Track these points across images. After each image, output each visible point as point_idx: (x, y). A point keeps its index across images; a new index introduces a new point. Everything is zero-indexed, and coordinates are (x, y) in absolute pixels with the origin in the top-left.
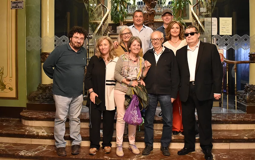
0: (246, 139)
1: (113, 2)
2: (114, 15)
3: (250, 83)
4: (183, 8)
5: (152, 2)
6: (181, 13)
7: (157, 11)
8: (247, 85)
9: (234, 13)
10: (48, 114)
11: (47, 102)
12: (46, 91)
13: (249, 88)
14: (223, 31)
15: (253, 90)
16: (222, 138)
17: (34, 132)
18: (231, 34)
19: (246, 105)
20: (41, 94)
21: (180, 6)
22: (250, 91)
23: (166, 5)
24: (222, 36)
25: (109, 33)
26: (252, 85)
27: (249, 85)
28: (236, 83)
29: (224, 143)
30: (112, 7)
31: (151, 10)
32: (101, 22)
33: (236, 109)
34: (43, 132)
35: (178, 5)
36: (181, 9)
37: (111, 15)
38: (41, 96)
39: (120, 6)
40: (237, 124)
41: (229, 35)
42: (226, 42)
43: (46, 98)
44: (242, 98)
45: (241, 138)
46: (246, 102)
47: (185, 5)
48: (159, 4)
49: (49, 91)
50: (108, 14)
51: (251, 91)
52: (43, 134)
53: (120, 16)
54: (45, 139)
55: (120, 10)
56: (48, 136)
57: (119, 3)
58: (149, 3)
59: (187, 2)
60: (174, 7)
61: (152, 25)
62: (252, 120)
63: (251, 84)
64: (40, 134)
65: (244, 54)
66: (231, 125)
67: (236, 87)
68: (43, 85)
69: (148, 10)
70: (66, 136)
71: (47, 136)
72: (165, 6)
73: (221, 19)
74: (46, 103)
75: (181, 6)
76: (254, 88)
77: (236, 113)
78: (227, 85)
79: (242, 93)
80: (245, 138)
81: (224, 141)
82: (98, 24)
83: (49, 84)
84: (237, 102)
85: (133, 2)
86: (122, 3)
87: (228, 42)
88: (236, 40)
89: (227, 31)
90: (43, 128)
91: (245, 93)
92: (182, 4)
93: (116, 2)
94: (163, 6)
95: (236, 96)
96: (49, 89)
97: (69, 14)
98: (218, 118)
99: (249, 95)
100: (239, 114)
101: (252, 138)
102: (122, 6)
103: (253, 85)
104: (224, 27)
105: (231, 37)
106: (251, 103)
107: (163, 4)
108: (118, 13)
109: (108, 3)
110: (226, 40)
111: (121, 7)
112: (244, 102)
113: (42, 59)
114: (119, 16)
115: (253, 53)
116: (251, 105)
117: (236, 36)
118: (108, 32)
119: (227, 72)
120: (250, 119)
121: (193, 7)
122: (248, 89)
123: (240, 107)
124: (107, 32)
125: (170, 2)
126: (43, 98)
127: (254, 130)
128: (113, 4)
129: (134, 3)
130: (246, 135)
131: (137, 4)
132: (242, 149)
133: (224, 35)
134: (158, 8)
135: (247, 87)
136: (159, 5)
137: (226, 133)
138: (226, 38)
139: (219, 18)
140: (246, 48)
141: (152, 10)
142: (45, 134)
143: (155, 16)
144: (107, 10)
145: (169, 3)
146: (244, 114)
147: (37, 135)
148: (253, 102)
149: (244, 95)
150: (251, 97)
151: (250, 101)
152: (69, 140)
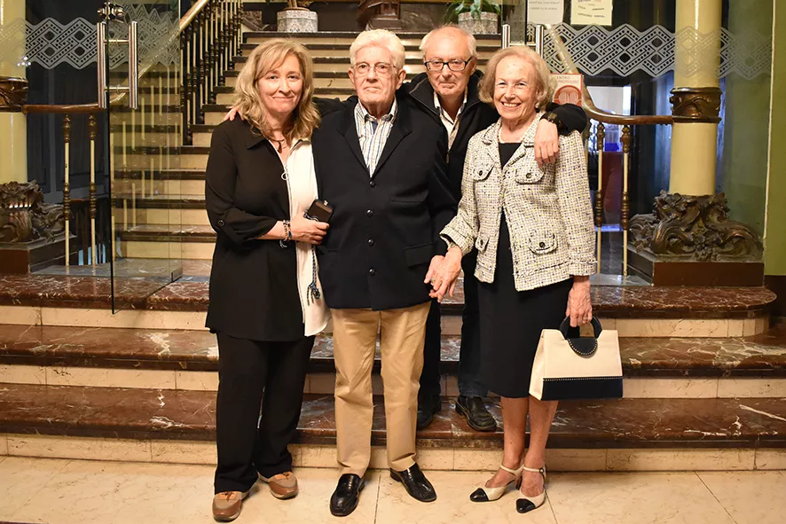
0: (637, 365)
3: (673, 190)
8: (664, 195)
13: (666, 203)
14: (583, 11)
15: (678, 211)
19: (654, 260)
22: (669, 215)
24: (578, 27)
26: (677, 194)
27: (668, 195)
28: (625, 190)
33: (625, 274)
40: (616, 318)
41: (604, 27)
42: (593, 47)
44: (644, 237)
46: (657, 249)
51: (674, 215)
62: (665, 306)
63: (674, 193)
67: (627, 202)
76: (683, 205)
78: (599, 196)
79: (646, 223)
80: (633, 362)
84: (628, 251)
87: (599, 50)
88: (625, 42)
91: (655, 222)
95: (626, 232)
99: (662, 227)
100: (630, 288)
101: (657, 362)
103: (681, 194)
105: (609, 34)
106: (671, 254)
110: (593, 41)
112: (649, 250)
115: (683, 90)
116: (668, 261)
117: (624, 29)
122: (665, 207)
127: (670, 338)
130: (639, 354)
133: (586, 26)
135: (662, 200)
138: (593, 35)
146: (645, 288)
148: (675, 249)
149: (651, 229)
150: (671, 232)
151: (668, 247)
152: (47, 365)
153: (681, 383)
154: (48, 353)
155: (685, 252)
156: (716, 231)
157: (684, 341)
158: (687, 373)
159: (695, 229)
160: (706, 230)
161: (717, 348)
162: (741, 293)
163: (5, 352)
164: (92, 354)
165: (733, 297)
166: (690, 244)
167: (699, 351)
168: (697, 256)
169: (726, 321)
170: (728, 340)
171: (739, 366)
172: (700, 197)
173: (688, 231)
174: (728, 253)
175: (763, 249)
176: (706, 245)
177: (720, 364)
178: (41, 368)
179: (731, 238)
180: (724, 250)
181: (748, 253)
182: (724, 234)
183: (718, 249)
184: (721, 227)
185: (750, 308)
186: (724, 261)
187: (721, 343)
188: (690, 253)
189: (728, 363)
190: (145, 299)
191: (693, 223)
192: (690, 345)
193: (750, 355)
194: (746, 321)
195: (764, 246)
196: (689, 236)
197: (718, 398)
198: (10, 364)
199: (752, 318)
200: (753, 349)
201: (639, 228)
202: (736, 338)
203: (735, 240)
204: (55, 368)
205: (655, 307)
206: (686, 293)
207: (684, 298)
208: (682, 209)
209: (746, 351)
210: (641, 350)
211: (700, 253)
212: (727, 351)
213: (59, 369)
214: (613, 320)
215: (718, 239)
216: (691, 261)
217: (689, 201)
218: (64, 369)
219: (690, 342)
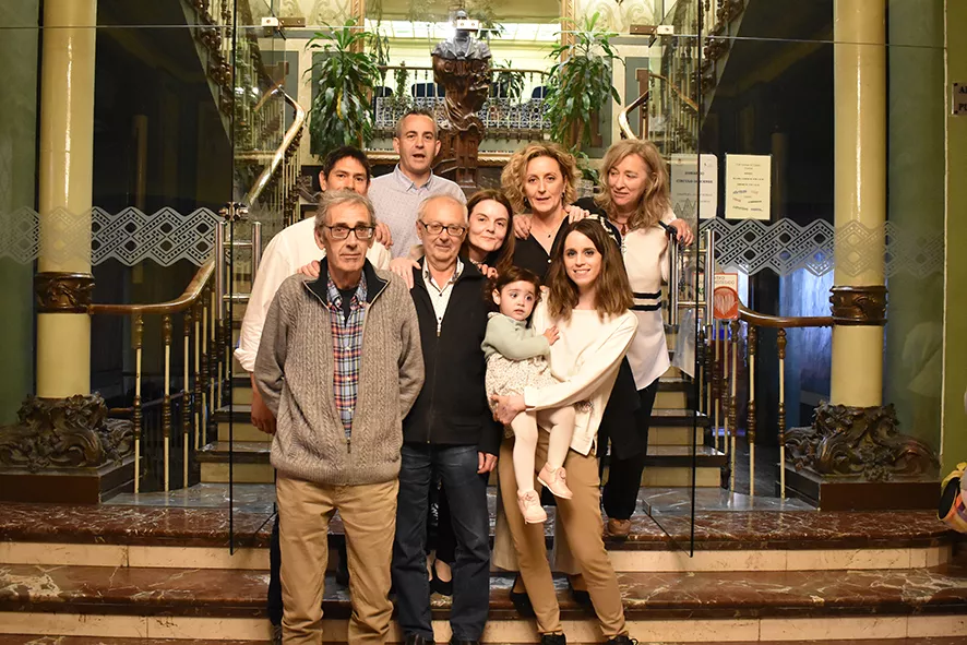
0: (819, 603)
1: (321, 81)
2: (324, 132)
3: (835, 400)
4: (588, 115)
5: (472, 88)
6: (581, 133)
7: (488, 121)
8: (825, 408)
9: (778, 139)
10: (61, 515)
11: (58, 470)
12: (56, 423)
13: (829, 415)
14: (738, 204)
15: (844, 425)
16: (733, 599)
17: (7, 584)
18: (768, 218)
19: (820, 482)
20: (34, 436)
21: (579, 105)
22: (833, 429)
23: (523, 102)
24: (733, 222)
25: (302, 202)
26: (841, 406)
27: (830, 407)
28: (782, 400)
29: (738, 618)
30: (317, 100)
31: (466, 117)
32: (271, 160)
33: (783, 497)
34: (44, 587)
35: (570, 102)
36: (582, 119)
37: (312, 132)
38: (36, 444)
39: (345, 99)
40: (787, 549)
41: (761, 221)
42: (750, 244)
43: (57, 454)
44: (803, 454)
45: (802, 600)
46: (821, 468)
47: (598, 104)
48: (495, 95)
49: (66, 423)
50: (301, 129)
51: (838, 429)
52: (45, 593)
53: (347, 139)
54: (54, 613)
55: (349, 114)
56: (67, 599)
57: (345, 85)
58: (461, 89)
59: (604, 93)
60: (555, 110)
61: (471, 176)
62: (840, 535)
63: (836, 405)
64: (32, 594)
65: (814, 294)
66: (764, 552)
67: (784, 414)
68: (42, 402)
69: (454, 119)
70: (140, 600)
71: (62, 600)
72: (520, 105)
73: (730, 158)
74: (55, 474)
75: (582, 105)
76: (848, 418)
77: (782, 509)
78: (752, 408)
79: (804, 438)
80: (816, 599)
81: (738, 613)
82: (259, 169)
83: (67, 399)
84: (786, 470)
85: (397, 85)
86: (356, 87)
87: (756, 246)
88: (785, 238)
89: (755, 205)
90: (43, 570)
91: (815, 437)
92: (586, 99)
93: (331, 83)
94: (513, 104)
95: (782, 448)
96: (66, 416)
97: (142, 122)
98: (717, 527)
99: (828, 444)
100: (795, 513)
101: (841, 598)
102: (356, 100)
103: (846, 405)
104: (743, 188)
105: (768, 229)
106: (838, 474)
107: (512, 96)
108: (340, 124)
109: (301, 86)
110: (750, 237)
111: (351, 101)
112: (810, 469)
113: (40, 300)
114: (343, 136)
115: (845, 288)
116: (835, 481)
117: (784, 224)
118: (300, 198)
119: (752, 357)
120: (834, 531)
121: (628, 113)
122: (828, 421)
123: (796, 487)
124: (297, 199)
125: (539, 88)
126: (40, 453)
127: (846, 570)
128: (317, 90)
129: (401, 89)
130: (820, 590)
131: (410, 93)
132: (805, 641)
134: (493, 110)
135: (823, 413)
136: (497, 101)
137: (744, 585)
138: (749, 231)
139: (725, 157)
140: (818, 271)
141: (471, 119)
142: (55, 593)
143: (483, 142)
144: (295, 113)
145: (536, 93)
146: (811, 514)
147: (20, 597)
148: (843, 468)
149: (812, 445)
150: (838, 449)
151: (835, 466)
152: (149, 615)
153: (867, 622)
154: (152, 601)
155: (854, 472)
156: (886, 447)
157: (863, 574)
158: (874, 611)
159: (863, 445)
160: (875, 445)
161: (902, 582)
162: (919, 517)
163: (99, 600)
164: (204, 602)
165: (912, 522)
166: (858, 462)
167: (883, 585)
168: (867, 475)
169: (908, 550)
170: (911, 571)
171: (931, 602)
172: (867, 409)
173: (855, 447)
174: (900, 471)
175: (940, 467)
176: (876, 463)
177: (910, 600)
178: (142, 618)
179: (904, 455)
180: (898, 468)
181: (923, 471)
182: (896, 450)
183: (891, 468)
184: (892, 443)
185: (933, 535)
186: (895, 481)
187: (904, 575)
188: (860, 472)
189: (918, 598)
190: (254, 535)
191: (859, 439)
192: (871, 580)
193: (940, 589)
194: (930, 550)
195: (941, 462)
196: (857, 453)
197: (907, 638)
198: (104, 614)
199: (934, 546)
200: (940, 582)
201: (795, 443)
202: (918, 569)
203: (909, 457)
204: (158, 619)
205: (830, 536)
206: (859, 519)
207: (859, 526)
208: (848, 422)
209: (934, 585)
210: (820, 585)
211: (870, 472)
212: (913, 585)
213: (164, 620)
214: (784, 552)
215: (890, 457)
216: (860, 481)
217: (855, 413)
218: (170, 620)
219: (870, 575)
